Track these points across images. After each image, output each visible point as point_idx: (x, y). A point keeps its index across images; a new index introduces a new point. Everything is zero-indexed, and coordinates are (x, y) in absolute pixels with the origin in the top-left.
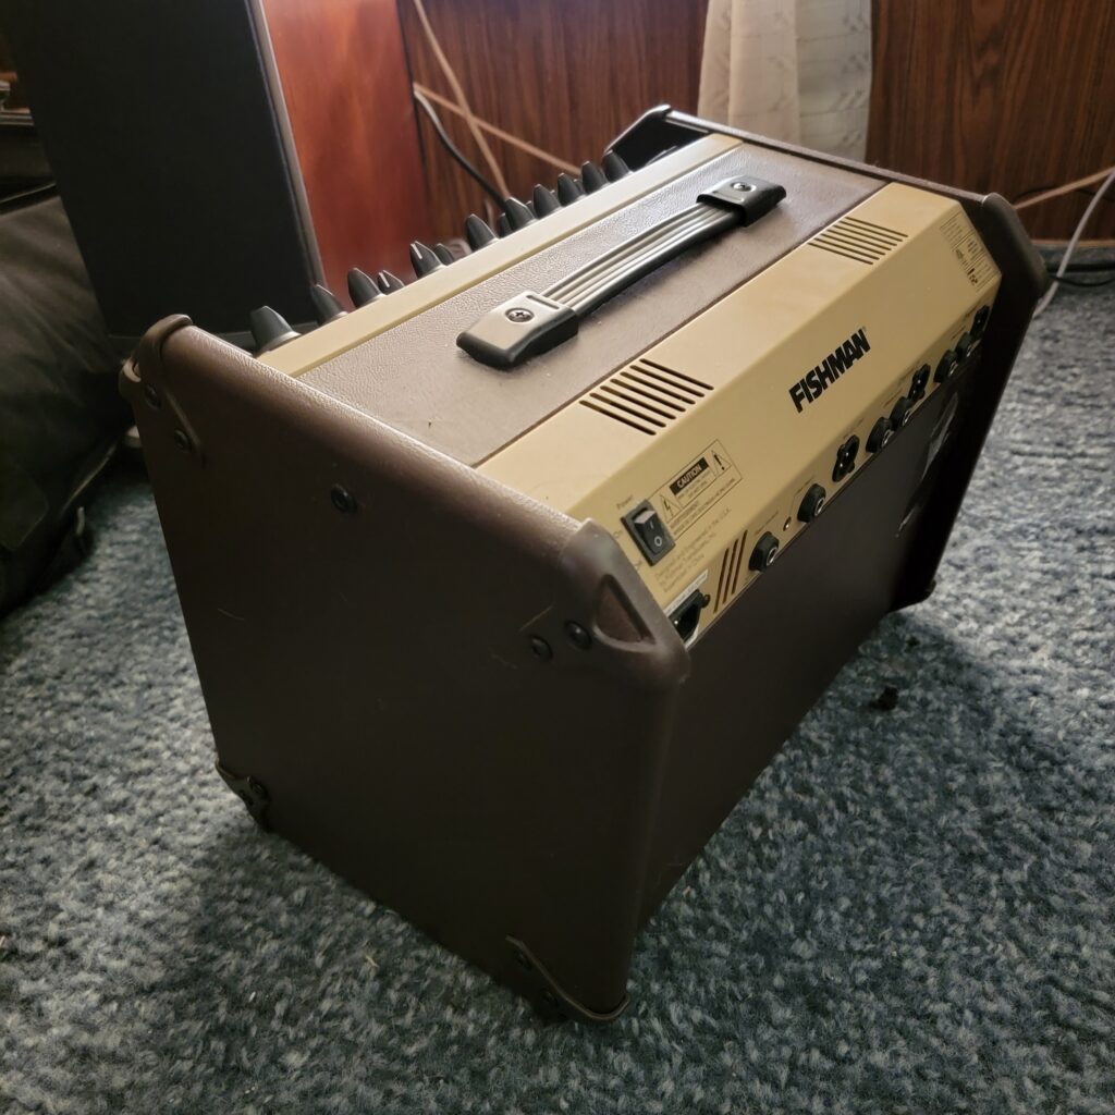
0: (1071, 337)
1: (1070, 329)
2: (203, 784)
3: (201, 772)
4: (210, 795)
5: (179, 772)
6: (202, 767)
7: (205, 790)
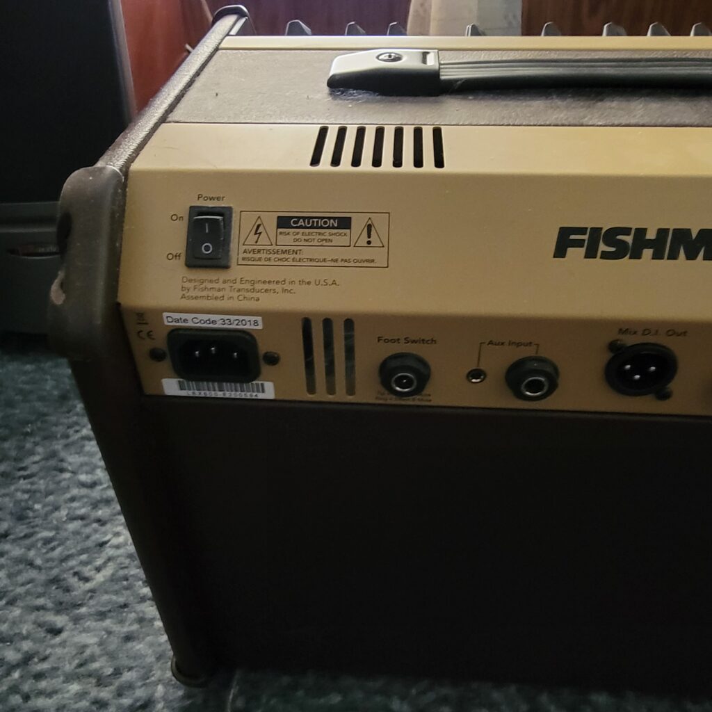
2: (39, 676)
3: (36, 660)
4: (49, 690)
5: (8, 663)
6: (36, 653)
7: (43, 684)
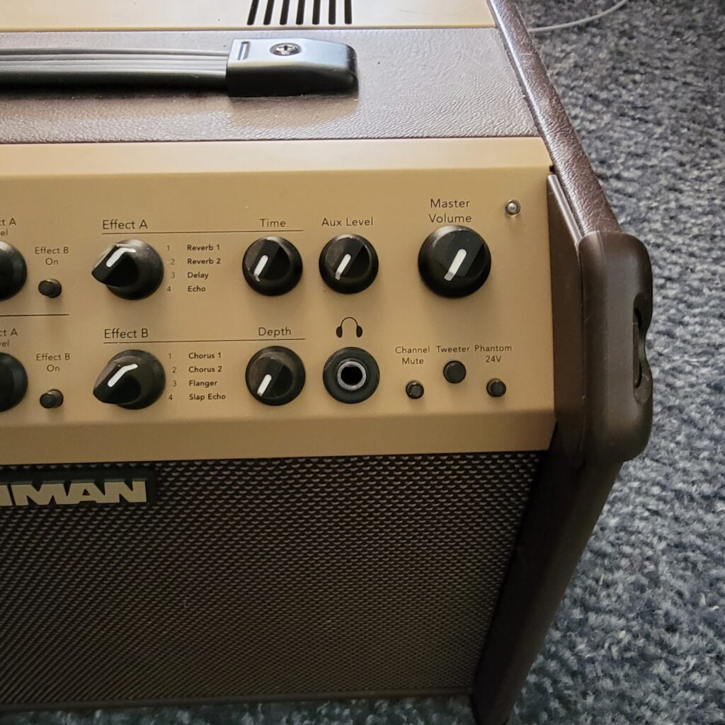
0: (645, 34)
1: (646, 26)
